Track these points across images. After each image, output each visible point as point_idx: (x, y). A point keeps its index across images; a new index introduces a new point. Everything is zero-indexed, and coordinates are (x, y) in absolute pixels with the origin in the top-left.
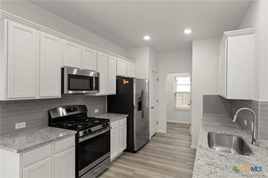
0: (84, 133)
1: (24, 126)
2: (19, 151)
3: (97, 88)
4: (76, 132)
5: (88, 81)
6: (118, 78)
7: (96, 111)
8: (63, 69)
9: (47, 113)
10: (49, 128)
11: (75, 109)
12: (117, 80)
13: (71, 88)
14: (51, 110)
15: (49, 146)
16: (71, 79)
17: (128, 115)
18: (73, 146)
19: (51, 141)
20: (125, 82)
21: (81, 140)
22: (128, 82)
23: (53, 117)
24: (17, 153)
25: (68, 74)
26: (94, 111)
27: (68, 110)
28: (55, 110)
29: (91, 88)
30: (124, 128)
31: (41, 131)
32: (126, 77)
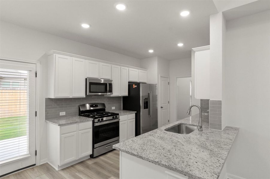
0: (98, 120)
1: (65, 114)
2: (59, 125)
3: (111, 91)
4: (93, 119)
5: (103, 87)
6: (130, 84)
7: (113, 108)
8: (86, 79)
9: (78, 107)
10: (78, 117)
11: (96, 106)
12: (129, 85)
13: (91, 91)
14: (81, 105)
15: (75, 125)
16: (91, 86)
17: (136, 112)
18: (91, 128)
19: (76, 122)
20: (135, 86)
21: (96, 124)
22: (136, 86)
23: (81, 110)
24: (59, 126)
25: (90, 82)
26: (111, 108)
27: (91, 106)
28: (84, 106)
29: (106, 91)
30: (133, 121)
31: (73, 118)
32: (138, 82)
